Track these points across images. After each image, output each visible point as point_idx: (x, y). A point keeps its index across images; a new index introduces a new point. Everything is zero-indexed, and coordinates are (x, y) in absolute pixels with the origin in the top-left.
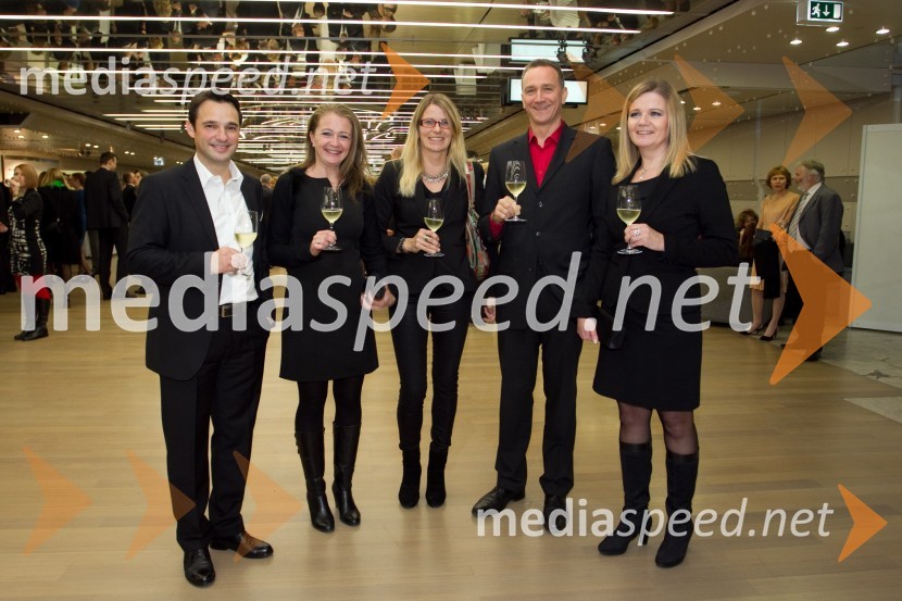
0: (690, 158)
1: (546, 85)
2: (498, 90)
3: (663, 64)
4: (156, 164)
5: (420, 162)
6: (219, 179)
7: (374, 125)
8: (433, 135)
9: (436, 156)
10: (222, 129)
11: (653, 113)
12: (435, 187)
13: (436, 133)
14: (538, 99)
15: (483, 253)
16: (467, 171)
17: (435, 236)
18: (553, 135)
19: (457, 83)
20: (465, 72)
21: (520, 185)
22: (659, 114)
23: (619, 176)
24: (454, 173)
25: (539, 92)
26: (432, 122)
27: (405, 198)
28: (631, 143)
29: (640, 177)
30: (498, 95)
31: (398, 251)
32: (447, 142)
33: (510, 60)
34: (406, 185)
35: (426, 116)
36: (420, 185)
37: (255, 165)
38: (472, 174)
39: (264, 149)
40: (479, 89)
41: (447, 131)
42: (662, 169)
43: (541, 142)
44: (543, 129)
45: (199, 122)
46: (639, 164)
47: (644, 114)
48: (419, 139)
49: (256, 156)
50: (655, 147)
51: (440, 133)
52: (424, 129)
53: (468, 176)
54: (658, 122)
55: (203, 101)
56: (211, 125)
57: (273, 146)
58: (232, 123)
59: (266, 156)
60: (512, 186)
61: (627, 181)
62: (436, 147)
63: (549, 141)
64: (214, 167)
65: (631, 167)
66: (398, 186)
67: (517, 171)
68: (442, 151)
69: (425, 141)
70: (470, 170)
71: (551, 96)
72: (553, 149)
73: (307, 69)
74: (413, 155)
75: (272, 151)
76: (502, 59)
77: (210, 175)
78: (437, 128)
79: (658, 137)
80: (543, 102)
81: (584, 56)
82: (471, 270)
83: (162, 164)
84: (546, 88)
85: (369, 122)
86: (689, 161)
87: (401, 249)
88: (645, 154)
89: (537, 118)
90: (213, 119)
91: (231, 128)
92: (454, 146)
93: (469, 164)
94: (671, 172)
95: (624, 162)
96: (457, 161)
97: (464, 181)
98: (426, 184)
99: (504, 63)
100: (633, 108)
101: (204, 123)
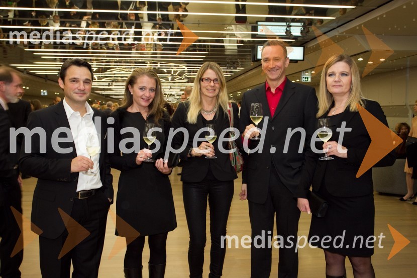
0: (362, 100)
1: (276, 58)
2: (250, 52)
3: (349, 37)
4: (42, 94)
5: (201, 103)
6: (78, 114)
7: (175, 72)
8: (210, 88)
9: (210, 99)
10: (82, 82)
11: (343, 74)
12: (209, 117)
13: (211, 86)
14: (271, 66)
15: (240, 157)
16: (228, 108)
17: (212, 146)
18: (280, 85)
19: (226, 48)
20: (230, 41)
21: (259, 118)
22: (346, 75)
23: (320, 113)
24: (221, 109)
25: (271, 62)
26: (209, 79)
27: (191, 124)
28: (327, 91)
29: (333, 113)
30: (250, 55)
31: (189, 156)
32: (217, 91)
33: (257, 34)
34: (191, 117)
35: (205, 76)
36: (200, 117)
37: (103, 95)
38: (231, 109)
39: (109, 85)
40: (239, 51)
41: (217, 86)
42: (346, 107)
43: (273, 90)
44: (275, 83)
45: (67, 79)
46: (333, 105)
47: (337, 75)
48: (200, 89)
49: (104, 90)
50: (343, 94)
51: (214, 87)
52: (204, 84)
53: (229, 111)
54: (345, 80)
55: (69, 66)
56: (75, 80)
57: (114, 83)
58: (87, 79)
59: (110, 90)
60: (254, 118)
61: (325, 115)
62: (210, 95)
63: (278, 89)
64: (76, 105)
65: (328, 106)
66: (187, 117)
67: (257, 108)
68: (213, 97)
69: (204, 91)
70: (230, 107)
71: (279, 64)
72: (280, 94)
73: (135, 39)
74: (197, 98)
75: (113, 87)
76: (252, 34)
77: (72, 111)
78: (212, 84)
79: (345, 89)
80: (274, 68)
81: (302, 32)
82: (232, 167)
83: (46, 94)
84: (276, 59)
85: (172, 70)
86: (361, 102)
87: (191, 155)
88: (337, 98)
89: (270, 77)
90: (76, 77)
91: (87, 83)
92: (221, 94)
93: (229, 104)
94: (351, 108)
95: (323, 103)
96: (222, 103)
97: (226, 115)
98: (203, 115)
99: (253, 36)
100: (329, 71)
101: (70, 79)
